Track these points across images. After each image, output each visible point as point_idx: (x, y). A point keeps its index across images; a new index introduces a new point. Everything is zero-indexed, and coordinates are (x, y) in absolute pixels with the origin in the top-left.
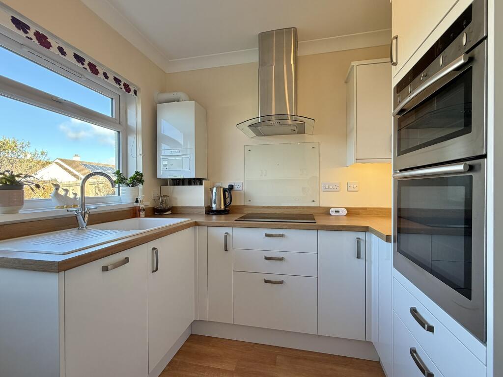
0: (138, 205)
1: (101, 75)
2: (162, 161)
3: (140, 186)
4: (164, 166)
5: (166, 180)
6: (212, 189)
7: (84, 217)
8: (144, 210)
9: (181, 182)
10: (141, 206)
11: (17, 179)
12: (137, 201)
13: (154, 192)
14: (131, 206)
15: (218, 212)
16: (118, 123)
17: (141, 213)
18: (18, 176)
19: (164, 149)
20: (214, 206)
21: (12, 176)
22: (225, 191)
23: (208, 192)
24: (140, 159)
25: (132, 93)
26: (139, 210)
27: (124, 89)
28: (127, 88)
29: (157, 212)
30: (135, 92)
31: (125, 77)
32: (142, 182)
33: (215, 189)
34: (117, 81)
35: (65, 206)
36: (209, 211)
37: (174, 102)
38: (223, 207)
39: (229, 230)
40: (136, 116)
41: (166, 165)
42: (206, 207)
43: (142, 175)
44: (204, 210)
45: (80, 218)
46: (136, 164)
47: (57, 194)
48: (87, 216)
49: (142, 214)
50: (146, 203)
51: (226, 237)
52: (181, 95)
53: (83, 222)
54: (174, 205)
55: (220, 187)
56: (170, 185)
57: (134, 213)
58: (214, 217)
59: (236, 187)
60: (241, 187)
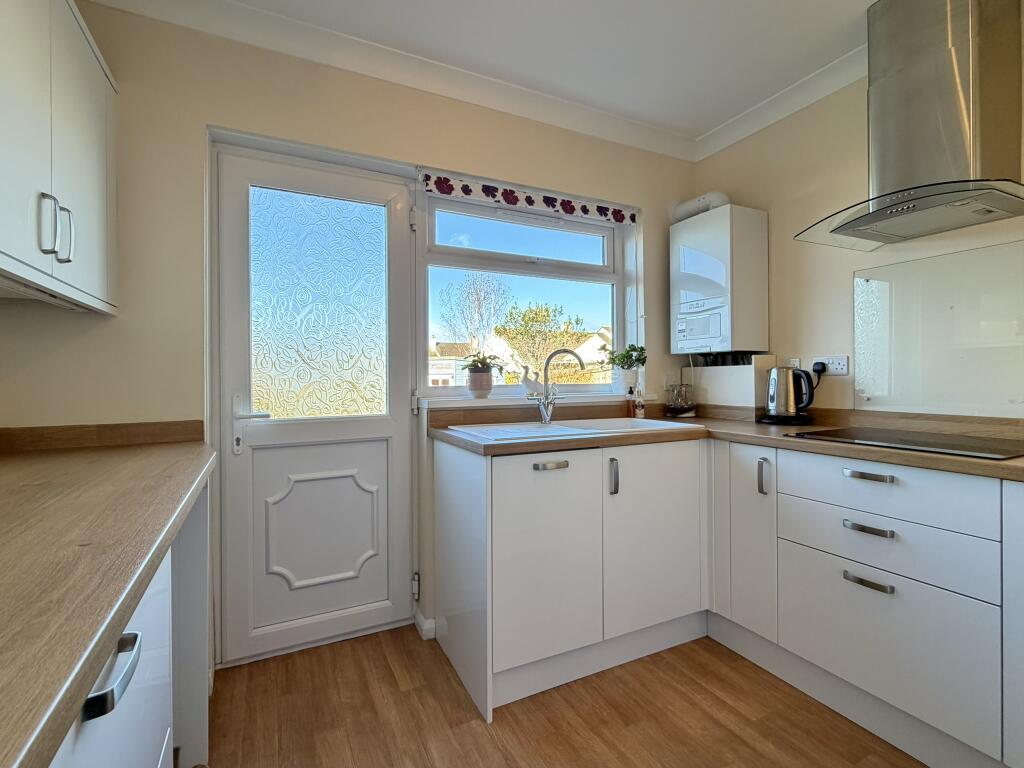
0: (633, 398)
1: (578, 212)
2: (677, 325)
3: (642, 369)
4: (680, 331)
5: (687, 355)
6: (769, 372)
8: (643, 406)
10: (639, 400)
11: (488, 361)
12: (631, 392)
13: (669, 377)
14: (623, 399)
15: (781, 420)
16: (612, 272)
17: (637, 411)
19: (683, 300)
20: (772, 407)
22: (797, 378)
23: (762, 378)
24: (642, 322)
25: (627, 221)
26: (635, 407)
27: (613, 220)
28: (618, 216)
29: (670, 412)
30: (633, 218)
31: (612, 202)
32: (642, 361)
33: (774, 374)
34: (602, 211)
36: (763, 417)
38: (792, 410)
39: (769, 453)
40: (636, 252)
41: (683, 331)
42: (757, 409)
43: (642, 349)
44: (753, 416)
46: (637, 336)
49: (640, 412)
50: (656, 397)
51: (760, 466)
53: (547, 413)
54: (702, 401)
55: (788, 368)
56: (694, 366)
57: (628, 410)
58: (773, 429)
59: (831, 368)
60: (845, 368)
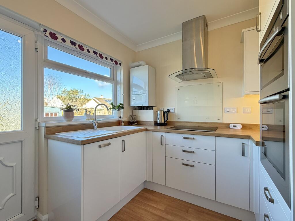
0: (121, 119)
1: (104, 59)
2: (133, 98)
3: (122, 110)
4: (133, 100)
5: (135, 107)
6: (157, 112)
7: (96, 124)
8: (123, 122)
9: (143, 108)
10: (122, 120)
12: (120, 118)
13: (129, 113)
14: (118, 120)
15: (161, 124)
16: (113, 80)
17: (122, 123)
18: (72, 106)
19: (134, 91)
20: (158, 121)
21: (70, 106)
22: (164, 113)
23: (156, 113)
24: (122, 96)
25: (118, 65)
26: (121, 122)
27: (114, 64)
28: (116, 63)
29: (130, 123)
30: (120, 64)
31: (115, 58)
32: (123, 108)
33: (159, 112)
34: (112, 60)
35: (89, 119)
36: (156, 124)
37: (138, 66)
38: (163, 122)
39: (163, 134)
40: (120, 75)
41: (135, 100)
42: (154, 122)
43: (123, 104)
44: (153, 123)
45: (94, 124)
46: (121, 100)
47: (86, 114)
48: (97, 124)
49: (123, 124)
50: (125, 119)
51: (161, 138)
52: (142, 63)
53: (95, 126)
54: (139, 120)
55: (162, 111)
56: (137, 110)
57: (119, 123)
58: (159, 127)
59: (171, 111)
60: (174, 111)
